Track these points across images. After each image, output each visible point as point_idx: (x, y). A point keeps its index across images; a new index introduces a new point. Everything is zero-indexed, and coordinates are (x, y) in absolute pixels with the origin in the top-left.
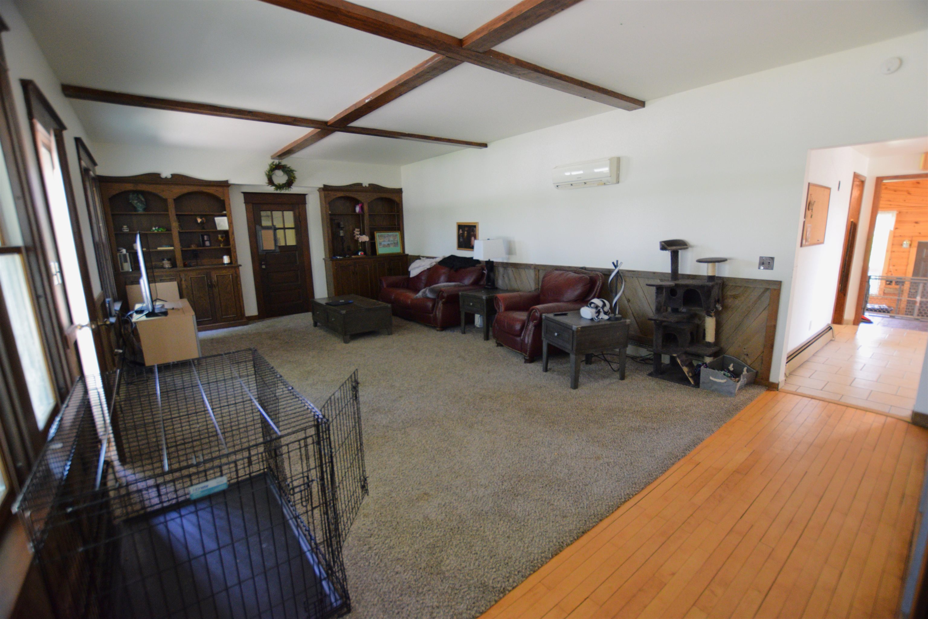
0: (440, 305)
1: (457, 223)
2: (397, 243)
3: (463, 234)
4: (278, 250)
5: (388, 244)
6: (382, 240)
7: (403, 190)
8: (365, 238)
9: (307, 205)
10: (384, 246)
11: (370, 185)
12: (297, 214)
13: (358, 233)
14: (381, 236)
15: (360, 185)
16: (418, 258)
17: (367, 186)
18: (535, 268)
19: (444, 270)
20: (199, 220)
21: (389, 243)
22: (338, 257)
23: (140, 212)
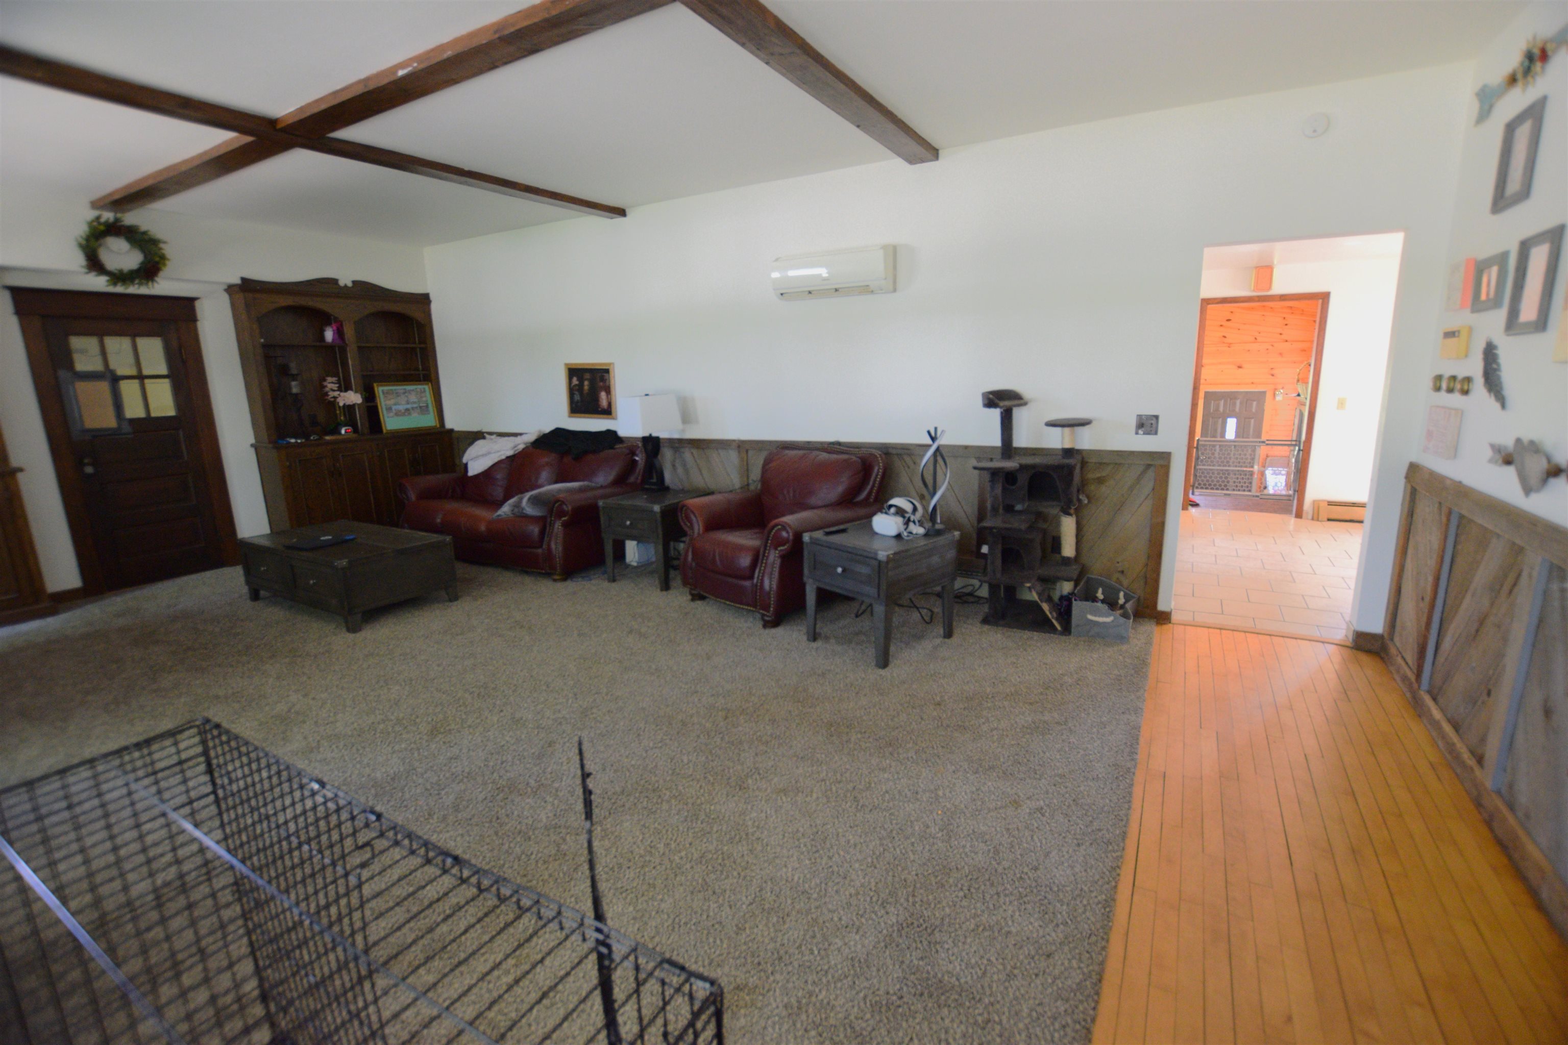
0: (558, 526)
1: (566, 365)
2: (427, 406)
3: (581, 385)
4: (126, 428)
5: (407, 410)
6: (392, 402)
7: (432, 297)
8: (353, 398)
9: (199, 325)
10: (398, 414)
11: (354, 282)
12: (174, 342)
13: (335, 386)
14: (390, 393)
15: (335, 281)
16: (478, 436)
17: (350, 284)
18: (739, 447)
19: (547, 459)
21: (409, 406)
22: (293, 441)
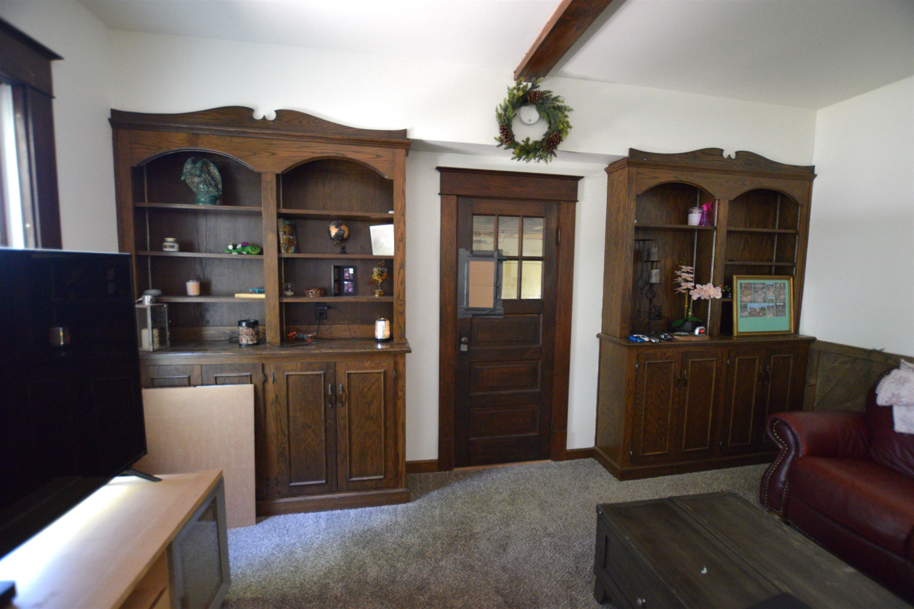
2: (784, 306)
4: (500, 309)
5: (763, 309)
6: (749, 298)
9: (577, 204)
10: (753, 313)
11: (738, 152)
12: (554, 225)
13: (689, 277)
14: (747, 287)
17: (734, 156)
20: (334, 231)
21: (765, 305)
23: (200, 206)
